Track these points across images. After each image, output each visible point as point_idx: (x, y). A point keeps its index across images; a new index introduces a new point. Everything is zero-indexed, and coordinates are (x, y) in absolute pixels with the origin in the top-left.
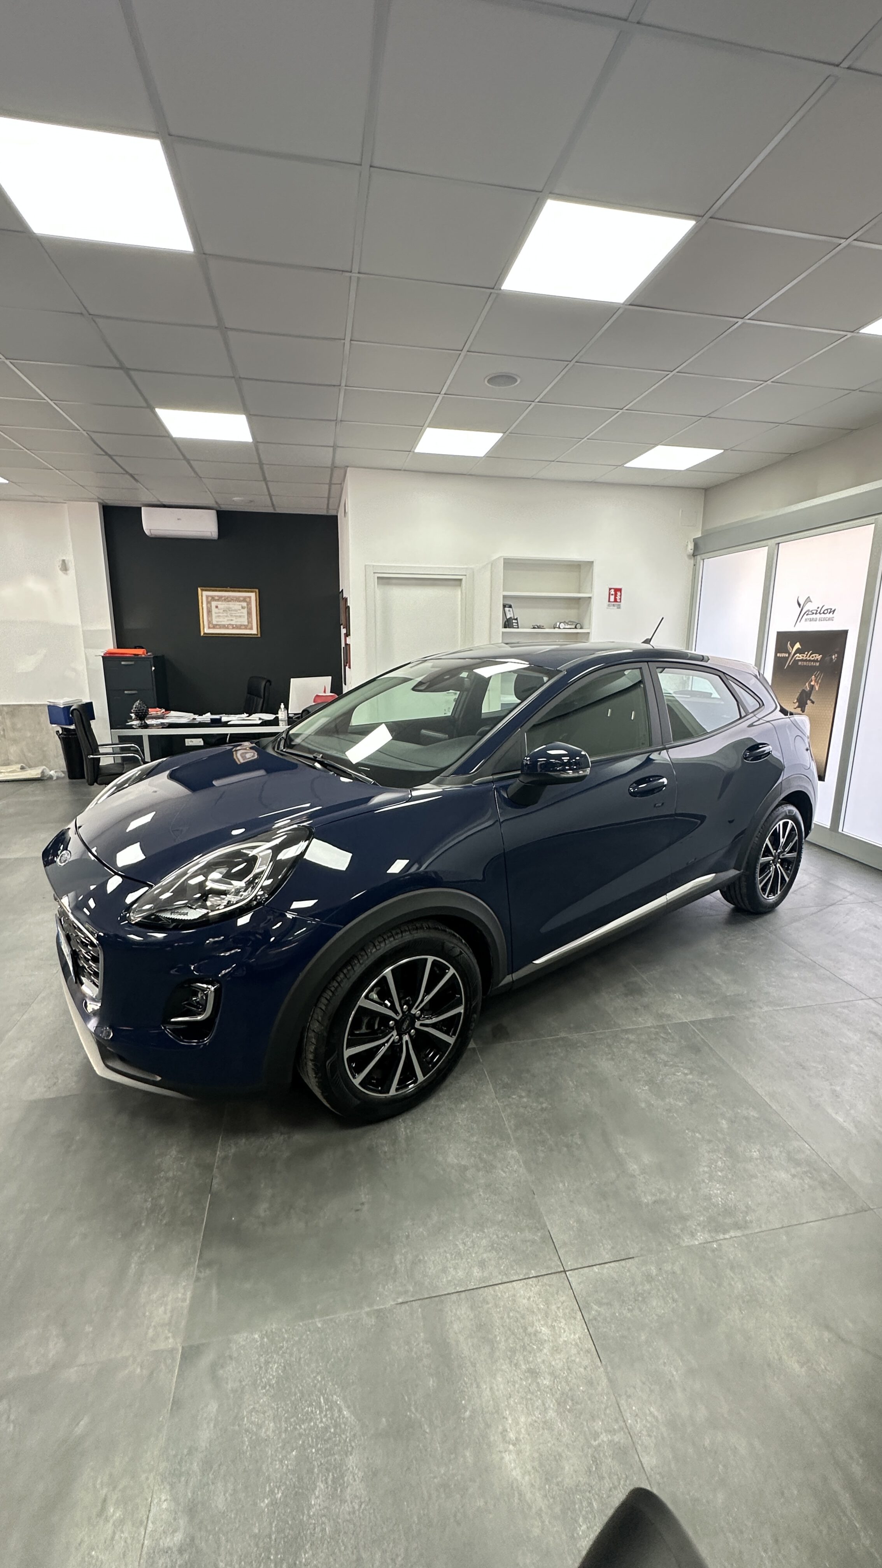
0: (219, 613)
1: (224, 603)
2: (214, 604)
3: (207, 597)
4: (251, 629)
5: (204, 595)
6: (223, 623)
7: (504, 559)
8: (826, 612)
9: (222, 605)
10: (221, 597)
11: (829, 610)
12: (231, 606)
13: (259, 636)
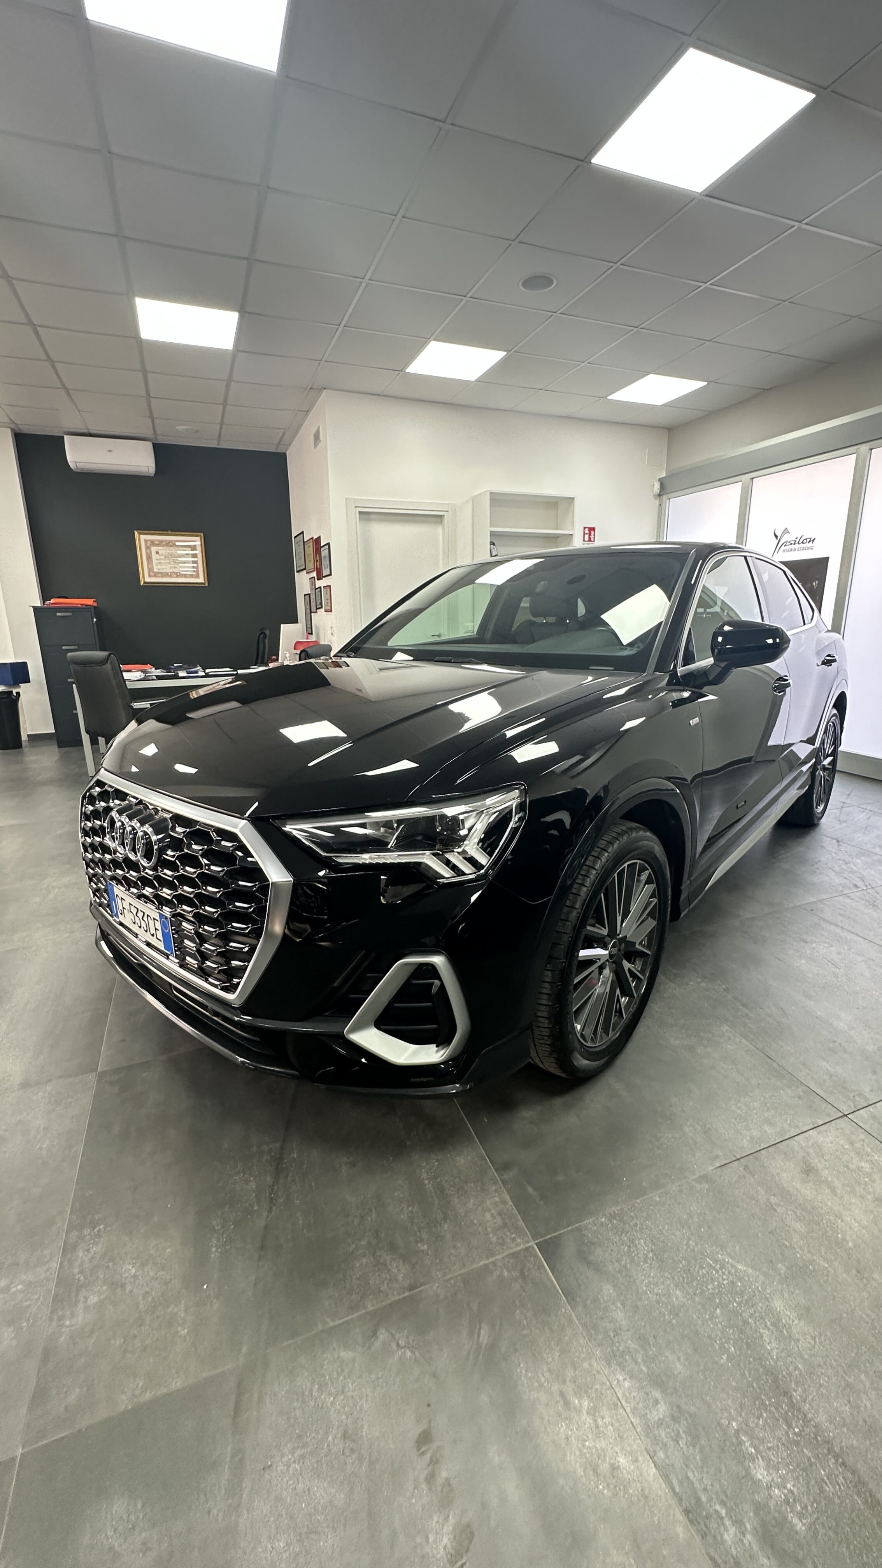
0: (160, 559)
1: (164, 548)
2: (154, 549)
3: (146, 541)
4: (197, 576)
5: (142, 539)
6: (164, 571)
7: (491, 493)
8: (805, 541)
9: (163, 551)
10: (162, 541)
11: (808, 540)
12: (173, 552)
13: (207, 585)
